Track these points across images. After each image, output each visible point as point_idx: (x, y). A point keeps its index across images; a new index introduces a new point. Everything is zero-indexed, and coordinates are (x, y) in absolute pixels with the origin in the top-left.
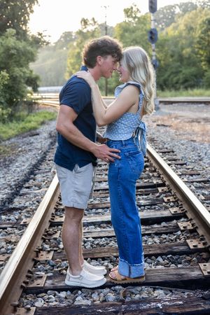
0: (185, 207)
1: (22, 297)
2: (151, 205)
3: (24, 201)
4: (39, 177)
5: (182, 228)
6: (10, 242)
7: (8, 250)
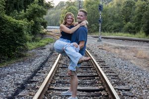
0: (105, 86)
2: (91, 84)
3: (37, 78)
4: (44, 69)
5: (103, 95)
6: (31, 95)
7: (30, 98)
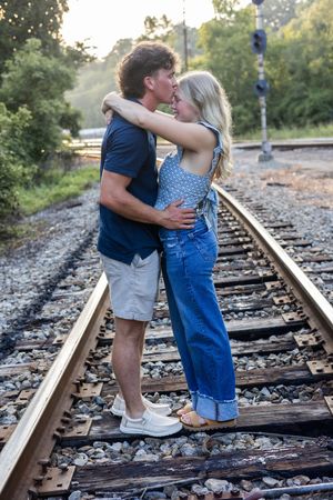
0: (307, 312)
1: (54, 451)
2: (254, 310)
3: (58, 309)
4: (81, 271)
5: (300, 344)
6: (37, 371)
7: (34, 382)
